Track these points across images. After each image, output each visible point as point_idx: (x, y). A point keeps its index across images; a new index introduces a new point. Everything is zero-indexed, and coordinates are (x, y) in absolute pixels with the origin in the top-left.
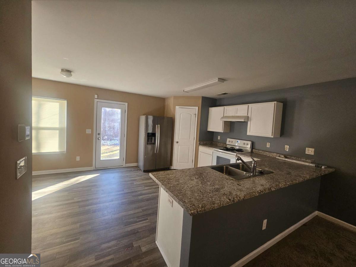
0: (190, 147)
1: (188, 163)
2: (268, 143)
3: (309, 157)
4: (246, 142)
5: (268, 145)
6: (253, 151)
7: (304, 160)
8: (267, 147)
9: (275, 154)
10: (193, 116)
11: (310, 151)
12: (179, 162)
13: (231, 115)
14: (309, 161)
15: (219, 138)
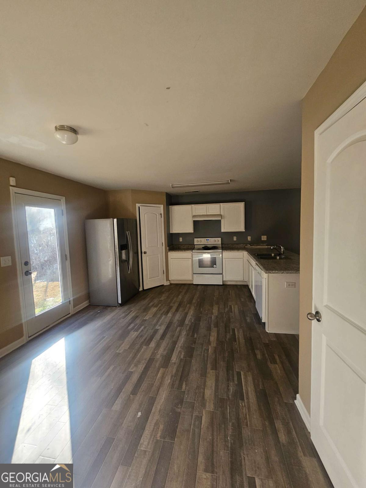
0: (159, 255)
1: (159, 276)
2: (234, 237)
3: (263, 242)
4: (216, 239)
5: (235, 239)
6: (223, 246)
7: (262, 245)
8: (234, 240)
9: (242, 245)
10: (158, 216)
11: (264, 238)
12: (150, 278)
13: (201, 214)
14: (265, 245)
15: (181, 240)
